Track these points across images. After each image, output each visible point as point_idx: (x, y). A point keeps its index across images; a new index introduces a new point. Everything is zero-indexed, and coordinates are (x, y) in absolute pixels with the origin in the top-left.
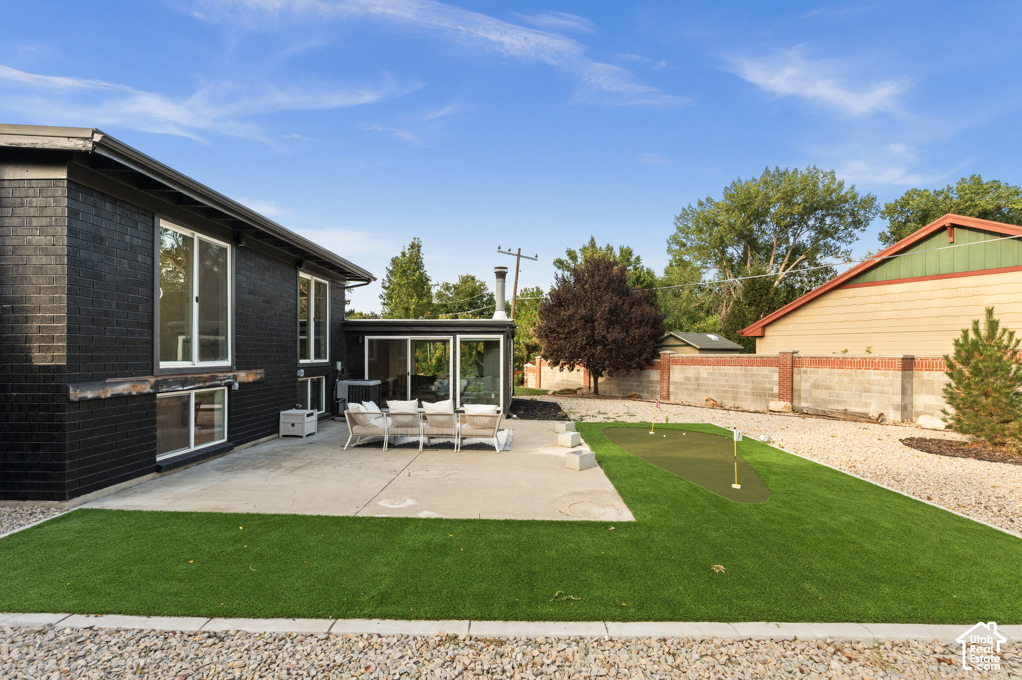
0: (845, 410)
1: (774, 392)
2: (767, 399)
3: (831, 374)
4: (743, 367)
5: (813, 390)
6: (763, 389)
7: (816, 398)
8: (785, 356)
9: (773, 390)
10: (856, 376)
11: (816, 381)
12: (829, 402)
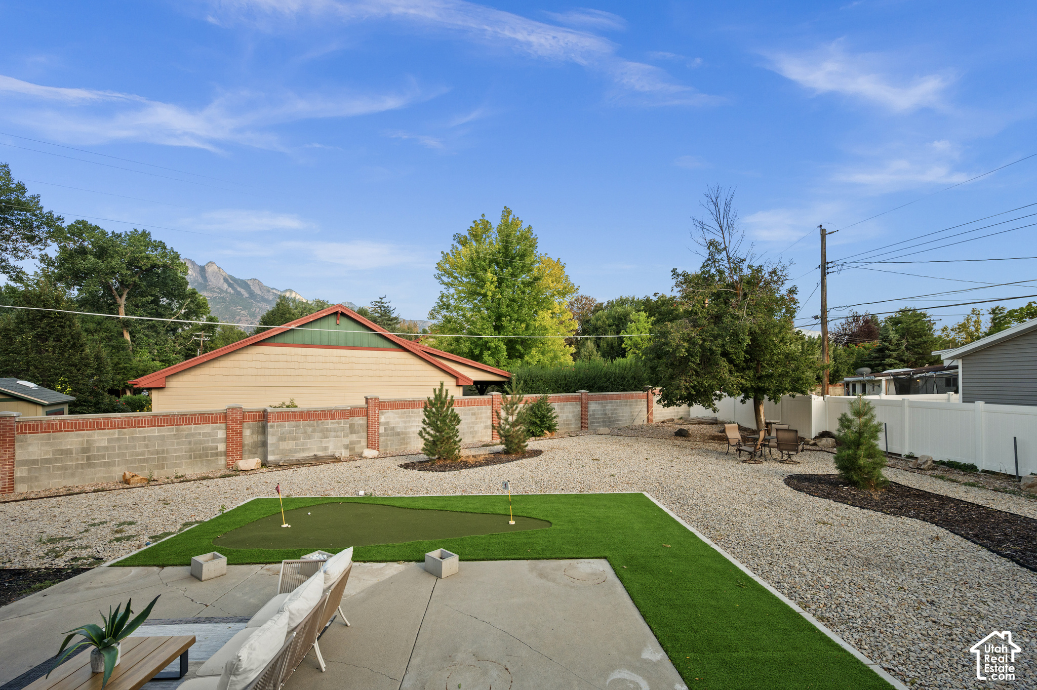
0: (315, 455)
1: (219, 450)
2: (209, 460)
3: (297, 426)
4: (175, 427)
5: (281, 442)
6: (205, 449)
7: (283, 450)
8: (235, 411)
9: (217, 449)
10: (318, 426)
11: (283, 433)
12: (296, 451)
